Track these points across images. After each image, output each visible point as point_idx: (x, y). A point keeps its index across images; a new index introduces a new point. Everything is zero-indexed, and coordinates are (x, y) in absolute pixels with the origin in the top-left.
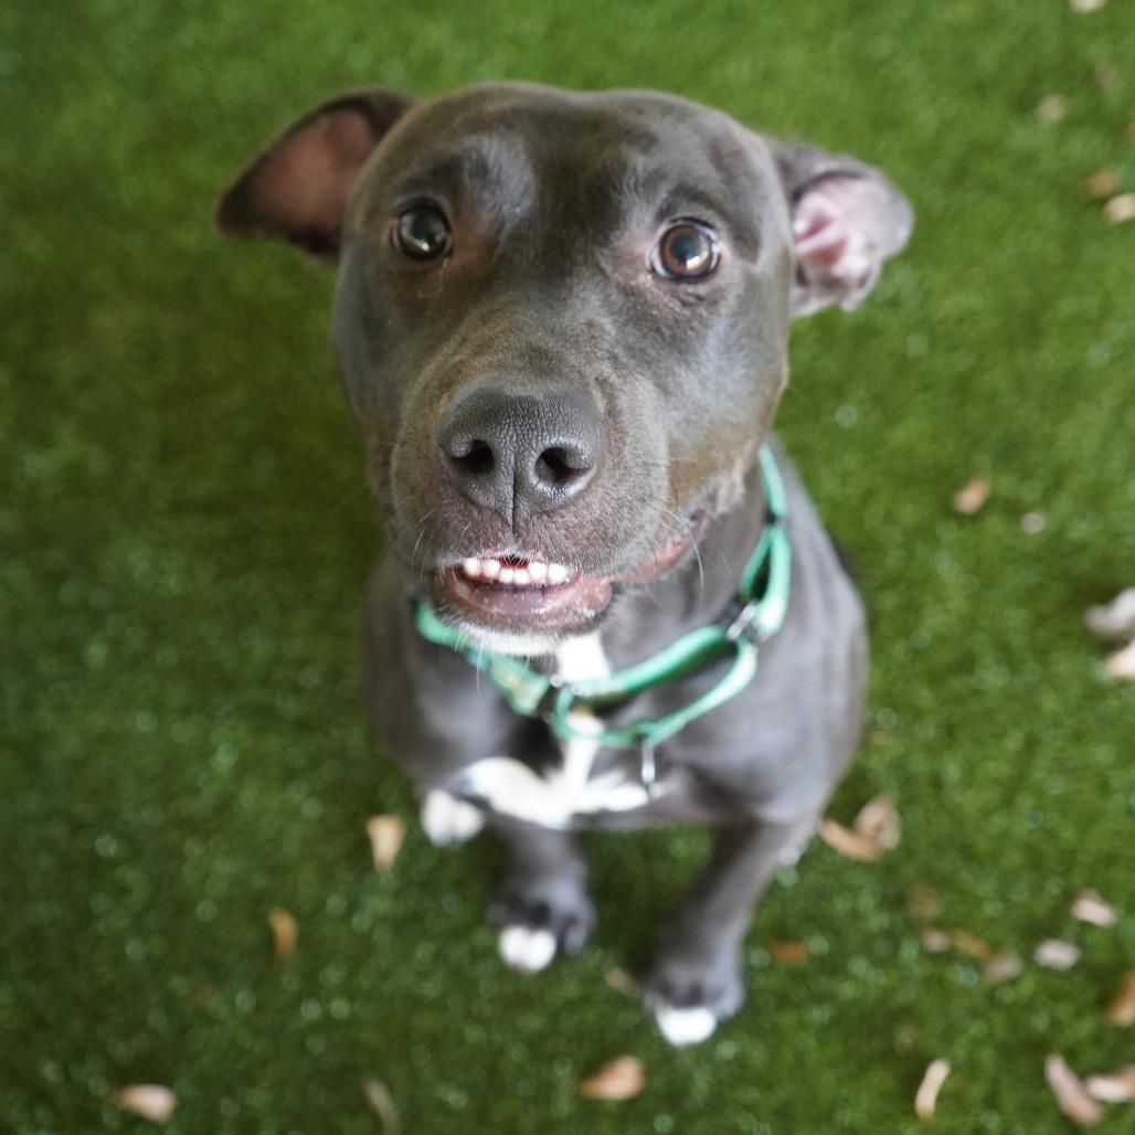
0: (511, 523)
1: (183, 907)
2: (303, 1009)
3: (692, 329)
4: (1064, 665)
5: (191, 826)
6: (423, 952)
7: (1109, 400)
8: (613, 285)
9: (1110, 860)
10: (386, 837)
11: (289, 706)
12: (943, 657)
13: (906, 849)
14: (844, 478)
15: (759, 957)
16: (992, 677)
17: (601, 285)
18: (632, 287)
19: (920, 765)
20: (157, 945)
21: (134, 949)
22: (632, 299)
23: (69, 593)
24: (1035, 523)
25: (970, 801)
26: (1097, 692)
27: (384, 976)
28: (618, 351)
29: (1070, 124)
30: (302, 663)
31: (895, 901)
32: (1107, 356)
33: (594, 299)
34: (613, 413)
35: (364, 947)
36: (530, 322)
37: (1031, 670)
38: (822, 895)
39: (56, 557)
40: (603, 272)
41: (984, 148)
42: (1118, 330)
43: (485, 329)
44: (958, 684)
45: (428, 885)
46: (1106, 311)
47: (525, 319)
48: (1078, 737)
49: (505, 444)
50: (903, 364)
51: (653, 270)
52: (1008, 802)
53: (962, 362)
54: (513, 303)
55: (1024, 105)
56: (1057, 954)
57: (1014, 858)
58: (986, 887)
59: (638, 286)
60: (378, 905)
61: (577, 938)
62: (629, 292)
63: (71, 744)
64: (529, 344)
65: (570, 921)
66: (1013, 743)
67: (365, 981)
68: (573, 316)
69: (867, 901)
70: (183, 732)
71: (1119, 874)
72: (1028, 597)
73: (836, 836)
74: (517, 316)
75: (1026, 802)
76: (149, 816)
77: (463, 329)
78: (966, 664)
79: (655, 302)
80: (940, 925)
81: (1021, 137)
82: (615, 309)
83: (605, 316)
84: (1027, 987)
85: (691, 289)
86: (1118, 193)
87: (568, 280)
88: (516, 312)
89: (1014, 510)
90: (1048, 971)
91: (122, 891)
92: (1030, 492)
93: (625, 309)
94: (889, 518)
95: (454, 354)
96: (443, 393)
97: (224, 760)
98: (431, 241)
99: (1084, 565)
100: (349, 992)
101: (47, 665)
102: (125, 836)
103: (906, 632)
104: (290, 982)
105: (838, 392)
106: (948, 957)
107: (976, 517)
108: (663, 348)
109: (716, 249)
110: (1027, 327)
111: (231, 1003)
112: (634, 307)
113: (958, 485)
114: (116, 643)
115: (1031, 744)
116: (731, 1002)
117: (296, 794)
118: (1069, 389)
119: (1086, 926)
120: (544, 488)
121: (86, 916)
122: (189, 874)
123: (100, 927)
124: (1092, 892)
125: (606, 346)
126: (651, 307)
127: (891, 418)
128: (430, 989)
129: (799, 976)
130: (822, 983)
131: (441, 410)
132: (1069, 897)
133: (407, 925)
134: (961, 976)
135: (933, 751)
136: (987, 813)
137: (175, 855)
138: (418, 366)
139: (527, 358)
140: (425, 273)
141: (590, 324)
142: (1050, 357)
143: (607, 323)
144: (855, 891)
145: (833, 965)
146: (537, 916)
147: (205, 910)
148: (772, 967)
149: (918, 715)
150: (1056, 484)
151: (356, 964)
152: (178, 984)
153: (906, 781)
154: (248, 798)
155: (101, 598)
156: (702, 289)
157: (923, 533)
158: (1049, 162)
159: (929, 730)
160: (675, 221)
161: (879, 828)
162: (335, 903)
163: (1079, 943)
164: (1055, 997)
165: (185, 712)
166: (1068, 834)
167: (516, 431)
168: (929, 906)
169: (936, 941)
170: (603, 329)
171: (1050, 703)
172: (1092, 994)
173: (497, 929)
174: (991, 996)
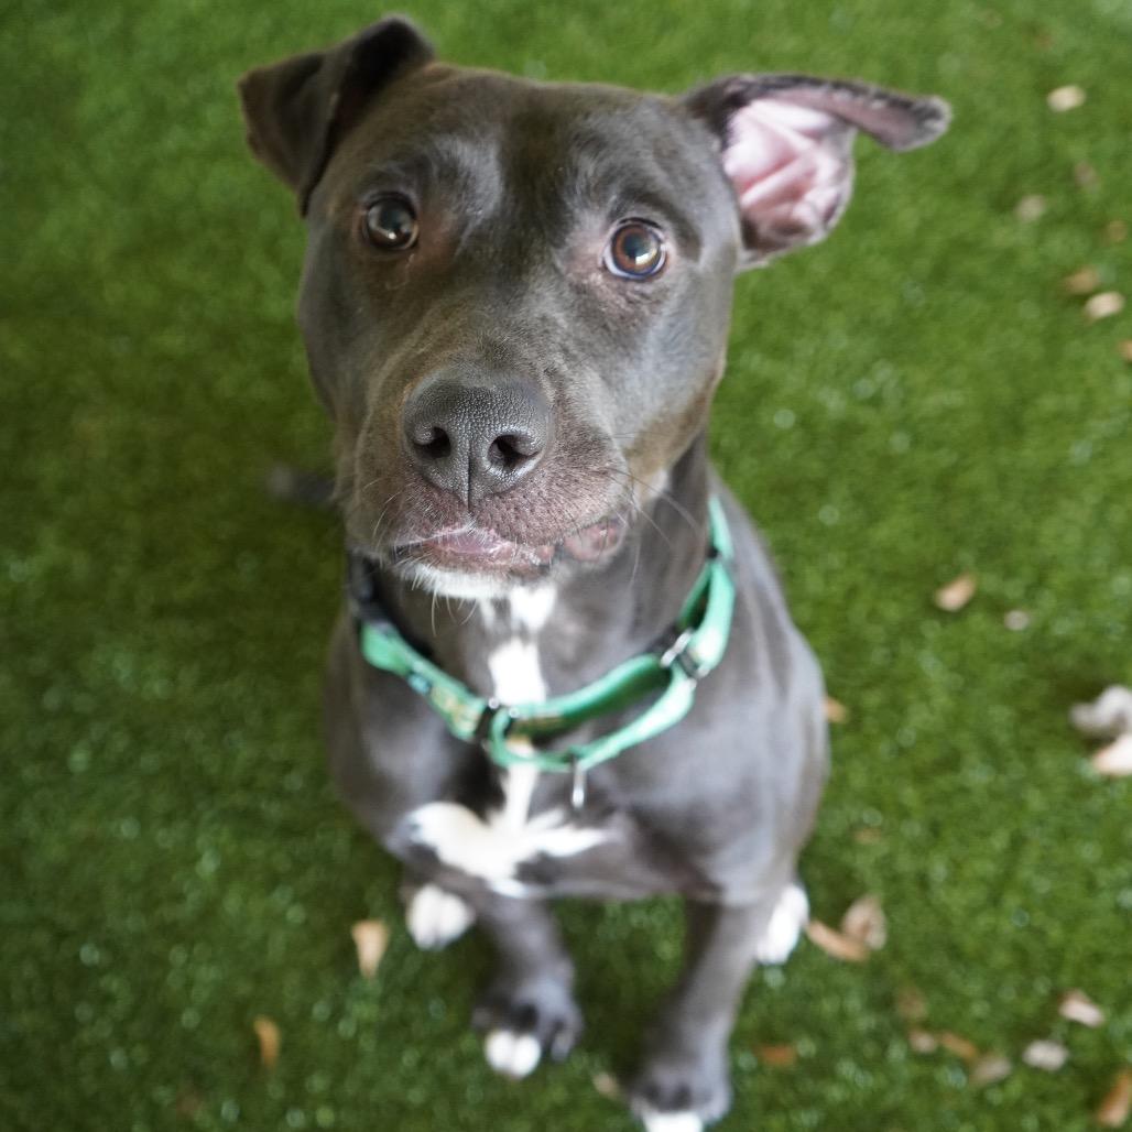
0: (466, 504)
1: (167, 1015)
2: (288, 1118)
3: (634, 325)
4: (1048, 763)
5: (174, 933)
6: (409, 1058)
7: (1091, 497)
8: (567, 284)
9: (1097, 958)
10: (371, 942)
11: (274, 811)
12: (928, 755)
13: (894, 948)
14: (828, 575)
15: (746, 1060)
16: (977, 775)
17: (556, 282)
18: (584, 285)
19: (905, 864)
20: (141, 1054)
21: (117, 1058)
22: (584, 296)
23: (51, 700)
24: (1018, 620)
25: (955, 900)
26: (1082, 789)
27: (369, 1083)
28: (570, 344)
29: (1050, 223)
30: (287, 767)
31: (883, 1003)
32: (1087, 454)
33: (550, 296)
34: (562, 401)
35: (350, 1052)
36: (487, 317)
37: (1017, 769)
38: (809, 996)
39: (39, 663)
40: (557, 270)
41: (964, 246)
42: (1100, 427)
43: (447, 324)
44: (944, 782)
45: (412, 991)
46: (1088, 408)
47: (483, 314)
48: (1064, 835)
49: (461, 431)
50: (886, 462)
51: (605, 268)
52: (995, 901)
53: (945, 458)
54: (471, 298)
55: (1004, 204)
56: (1046, 1055)
57: (1001, 958)
58: (974, 987)
59: (589, 285)
60: (363, 1011)
61: (563, 1044)
62: (580, 290)
63: (55, 851)
64: (486, 339)
65: (558, 1026)
66: (999, 841)
67: (350, 1088)
68: (528, 311)
69: (854, 1003)
70: (166, 838)
71: (1105, 973)
72: (1012, 695)
73: (822, 936)
74: (475, 311)
75: (1012, 901)
76: (134, 923)
77: (425, 322)
78: (951, 762)
79: (603, 300)
80: (927, 1026)
81: (1001, 236)
82: (567, 305)
83: (558, 312)
84: (1016, 1089)
85: (638, 287)
86: (1097, 291)
87: (524, 278)
88: (474, 307)
89: (996, 607)
90: (1037, 1071)
91: (107, 999)
92: (1013, 590)
93: (576, 306)
94: (873, 616)
95: (416, 347)
96: (405, 383)
97: (208, 865)
98: (397, 230)
99: (1068, 661)
100: (334, 1101)
101: (30, 772)
102: (108, 945)
103: (889, 730)
104: (276, 1091)
105: (822, 489)
106: (936, 1058)
107: (959, 615)
108: (609, 344)
109: (663, 247)
110: (1010, 424)
111: (217, 1113)
112: (584, 304)
113: (941, 584)
114: (98, 750)
115: (1017, 843)
116: (718, 1106)
117: (281, 897)
118: (1051, 485)
119: (1075, 1025)
120: (495, 471)
121: (70, 1026)
122: (174, 981)
123: (85, 1036)
124: (1080, 993)
125: (558, 339)
126: (600, 303)
127: (874, 518)
128: (416, 1096)
129: (787, 1079)
130: (809, 1086)
131: (405, 400)
132: (1057, 997)
133: (393, 1031)
134: (950, 1078)
135: (918, 849)
136: (973, 912)
137: (160, 962)
138: (383, 356)
139: (483, 352)
140: (393, 264)
141: (544, 319)
142: (1032, 454)
143: (561, 318)
144: (841, 991)
145: (821, 1068)
146: (524, 1020)
147: (189, 1018)
148: (759, 1070)
149: (904, 813)
150: (1040, 582)
151: (340, 1072)
152: (163, 1094)
153: (894, 879)
154: (232, 904)
155: (83, 703)
156: (648, 289)
157: (908, 631)
158: (1028, 260)
159: (914, 829)
160: (624, 221)
161: (866, 928)
162: (320, 1010)
163: (1067, 1043)
164: (1043, 1098)
165: (169, 819)
166: (1055, 933)
167: (471, 420)
168: (918, 1009)
169: (924, 1043)
170: (555, 324)
171: (1035, 800)
172: (1081, 1094)
173: (483, 1034)
174: (980, 1098)
